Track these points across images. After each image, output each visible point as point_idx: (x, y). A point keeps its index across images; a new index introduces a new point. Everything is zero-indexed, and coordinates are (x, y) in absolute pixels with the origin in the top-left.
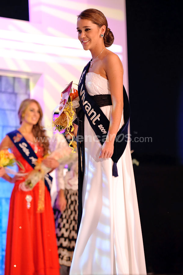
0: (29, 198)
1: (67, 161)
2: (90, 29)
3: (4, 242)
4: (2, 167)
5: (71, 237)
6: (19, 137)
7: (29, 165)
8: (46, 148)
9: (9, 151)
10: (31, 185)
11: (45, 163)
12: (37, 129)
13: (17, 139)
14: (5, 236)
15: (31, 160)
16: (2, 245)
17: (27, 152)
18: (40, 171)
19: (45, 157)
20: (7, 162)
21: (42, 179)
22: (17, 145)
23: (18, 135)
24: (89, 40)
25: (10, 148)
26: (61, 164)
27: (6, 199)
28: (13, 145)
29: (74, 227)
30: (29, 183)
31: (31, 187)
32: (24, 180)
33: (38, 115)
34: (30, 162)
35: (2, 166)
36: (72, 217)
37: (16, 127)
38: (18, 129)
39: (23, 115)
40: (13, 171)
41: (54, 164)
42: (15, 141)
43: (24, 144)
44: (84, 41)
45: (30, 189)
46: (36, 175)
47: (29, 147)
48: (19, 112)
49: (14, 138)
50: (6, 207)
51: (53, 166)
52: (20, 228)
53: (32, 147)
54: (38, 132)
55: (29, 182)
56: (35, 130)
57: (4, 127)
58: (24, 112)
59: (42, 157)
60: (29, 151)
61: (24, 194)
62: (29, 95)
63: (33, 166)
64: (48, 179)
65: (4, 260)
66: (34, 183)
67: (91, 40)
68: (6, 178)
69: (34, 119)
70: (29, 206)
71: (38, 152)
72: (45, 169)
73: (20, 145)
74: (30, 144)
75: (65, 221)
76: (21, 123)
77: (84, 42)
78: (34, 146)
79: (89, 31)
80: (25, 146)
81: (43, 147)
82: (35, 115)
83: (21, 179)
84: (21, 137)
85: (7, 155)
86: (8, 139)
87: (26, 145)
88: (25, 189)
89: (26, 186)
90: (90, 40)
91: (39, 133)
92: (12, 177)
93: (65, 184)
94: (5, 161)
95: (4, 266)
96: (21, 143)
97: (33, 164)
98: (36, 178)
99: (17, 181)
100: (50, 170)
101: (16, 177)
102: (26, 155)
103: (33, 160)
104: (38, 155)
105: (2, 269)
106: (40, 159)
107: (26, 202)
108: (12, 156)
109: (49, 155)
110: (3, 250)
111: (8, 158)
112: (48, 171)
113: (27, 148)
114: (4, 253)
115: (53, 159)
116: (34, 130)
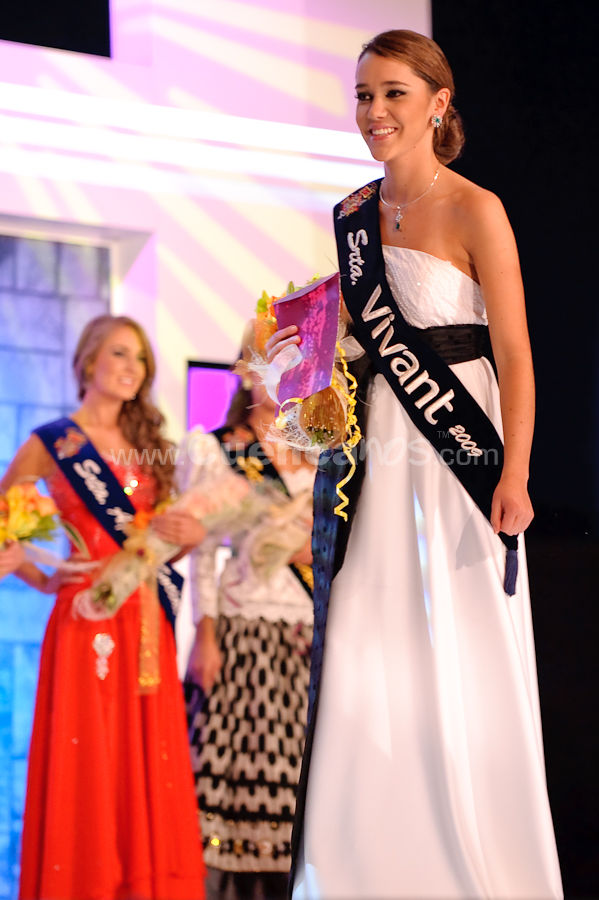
0: (103, 644)
1: (231, 523)
2: (403, 93)
3: (20, 788)
4: (13, 542)
5: (236, 776)
6: (74, 440)
7: (106, 536)
8: (163, 477)
9: (41, 489)
10: (111, 600)
11: (159, 527)
12: (135, 416)
13: (67, 448)
14: (21, 769)
15: (113, 517)
16: (12, 798)
17: (100, 493)
18: (141, 553)
19: (159, 510)
20: (31, 524)
21: (148, 581)
22: (66, 466)
23: (72, 434)
24: (396, 129)
25: (45, 478)
26: (213, 533)
27: (28, 646)
28: (55, 468)
29: (245, 741)
30: (107, 594)
31: (110, 607)
32: (87, 585)
33: (140, 370)
34: (109, 523)
35: (15, 538)
36: (240, 709)
37: (64, 408)
38: (71, 416)
39: (90, 369)
40: (52, 554)
41: (188, 534)
42: (61, 455)
43: (89, 463)
44: (379, 129)
45: (109, 614)
46: (128, 569)
47: (107, 475)
48: (76, 360)
49: (59, 443)
50: (26, 674)
51: (185, 539)
52: (75, 741)
53: (119, 475)
54: (139, 425)
55: (105, 589)
56: (130, 420)
57: (22, 408)
58: (93, 358)
59: (151, 508)
60: (107, 489)
61: (87, 629)
62: (108, 304)
63: (120, 538)
64: (166, 582)
65: (19, 848)
66: (120, 595)
67: (403, 128)
68: (29, 577)
69: (127, 381)
70: (102, 670)
71: (137, 491)
72: (158, 548)
73: (77, 467)
74: (112, 463)
75: (216, 721)
76: (82, 394)
77: (377, 132)
78: (124, 472)
79: (402, 97)
80: (92, 472)
81: (154, 475)
82: (129, 370)
83: (80, 580)
84: (81, 439)
85: (32, 501)
86: (38, 446)
87: (97, 469)
88: (91, 615)
89: (93, 602)
90: (399, 129)
91: (143, 430)
92: (49, 573)
93: (219, 600)
94: (21, 522)
95: (17, 870)
96: (81, 462)
97: (120, 532)
98: (126, 578)
99: (63, 588)
100: (175, 551)
101: (61, 574)
102: (96, 502)
103: (121, 517)
104: (135, 501)
105: (9, 876)
106: (142, 516)
107: (95, 655)
108: (48, 507)
109: (172, 503)
110: (14, 816)
111: (36, 512)
112: (167, 556)
113: (100, 477)
114: (19, 826)
115: (185, 515)
116: (124, 419)
